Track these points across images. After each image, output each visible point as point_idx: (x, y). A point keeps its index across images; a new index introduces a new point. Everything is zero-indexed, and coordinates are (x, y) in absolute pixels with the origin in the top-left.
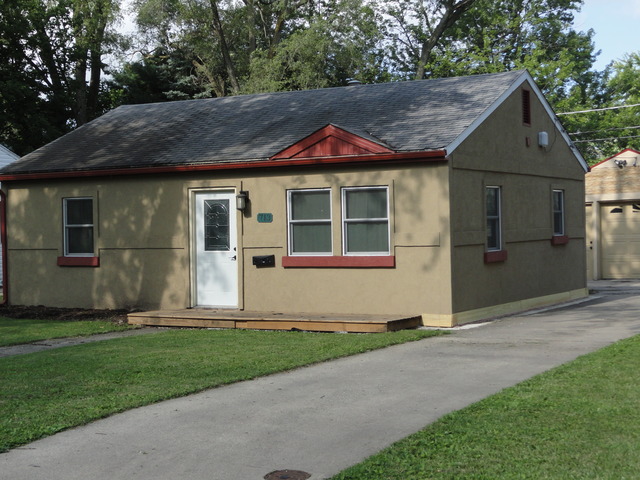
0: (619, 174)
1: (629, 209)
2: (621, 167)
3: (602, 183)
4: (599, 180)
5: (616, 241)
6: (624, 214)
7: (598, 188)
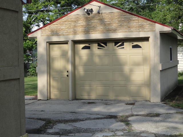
0: (88, 20)
1: (95, 46)
2: (89, 14)
3: (75, 26)
4: (73, 24)
5: (86, 71)
6: (92, 51)
7: (72, 30)
